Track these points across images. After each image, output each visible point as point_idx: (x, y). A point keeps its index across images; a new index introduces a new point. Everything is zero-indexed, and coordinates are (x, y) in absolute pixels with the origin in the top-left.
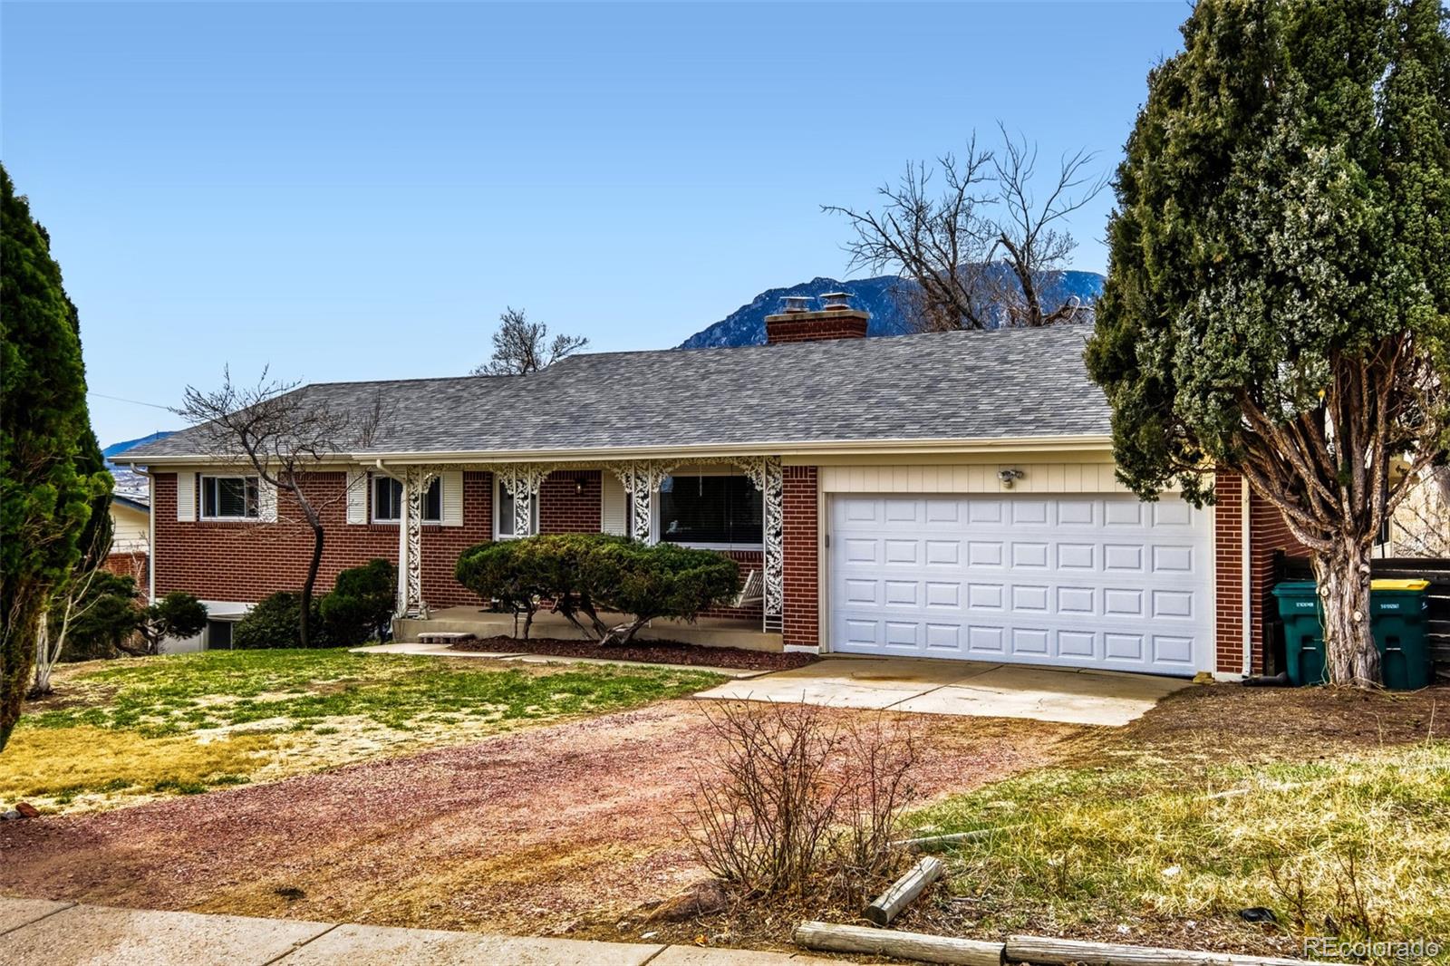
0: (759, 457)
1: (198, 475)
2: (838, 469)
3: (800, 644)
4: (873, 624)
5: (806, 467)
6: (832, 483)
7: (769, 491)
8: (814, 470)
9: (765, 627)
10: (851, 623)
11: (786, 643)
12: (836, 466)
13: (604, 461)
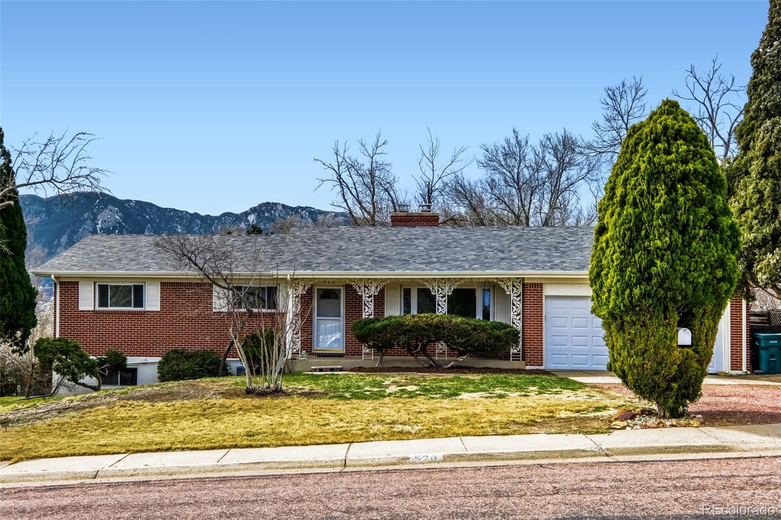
0: (508, 278)
1: (95, 283)
2: (552, 285)
3: (535, 365)
4: (565, 356)
5: (538, 284)
6: (548, 291)
7: (514, 295)
8: (541, 285)
9: (511, 358)
10: (554, 356)
11: (527, 365)
12: (551, 283)
13: (419, 279)
